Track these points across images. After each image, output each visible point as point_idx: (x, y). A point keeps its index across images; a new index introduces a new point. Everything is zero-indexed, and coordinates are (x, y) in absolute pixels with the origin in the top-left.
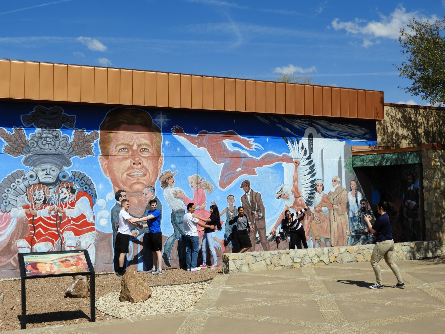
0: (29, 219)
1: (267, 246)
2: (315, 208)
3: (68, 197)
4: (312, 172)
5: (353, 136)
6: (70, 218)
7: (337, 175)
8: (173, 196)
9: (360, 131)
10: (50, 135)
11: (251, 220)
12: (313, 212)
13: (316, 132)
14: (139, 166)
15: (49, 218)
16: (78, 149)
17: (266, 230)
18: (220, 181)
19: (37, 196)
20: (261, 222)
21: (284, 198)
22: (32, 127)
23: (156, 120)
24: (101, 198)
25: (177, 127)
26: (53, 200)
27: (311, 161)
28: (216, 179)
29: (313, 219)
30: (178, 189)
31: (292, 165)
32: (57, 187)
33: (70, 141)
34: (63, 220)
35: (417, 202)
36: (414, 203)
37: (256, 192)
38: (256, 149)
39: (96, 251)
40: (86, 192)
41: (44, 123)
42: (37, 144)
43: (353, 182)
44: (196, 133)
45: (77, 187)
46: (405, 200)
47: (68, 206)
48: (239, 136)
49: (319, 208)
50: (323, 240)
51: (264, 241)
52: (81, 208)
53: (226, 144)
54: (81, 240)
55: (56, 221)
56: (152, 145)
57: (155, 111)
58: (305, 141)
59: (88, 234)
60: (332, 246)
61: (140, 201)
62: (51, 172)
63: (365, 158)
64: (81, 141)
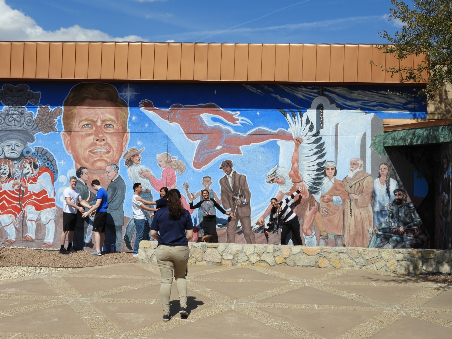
1: (251, 237)
2: (322, 196)
3: (31, 172)
4: (320, 151)
5: (386, 107)
6: (32, 193)
7: (359, 156)
8: (138, 175)
10: (16, 112)
11: (232, 206)
12: (319, 201)
13: (328, 102)
14: (103, 143)
15: (13, 192)
16: (42, 125)
17: (252, 219)
18: (195, 160)
19: (3, 170)
20: (244, 209)
21: (277, 182)
22: (1, 104)
23: (123, 94)
24: (63, 174)
25: (146, 101)
26: (17, 175)
28: (190, 158)
29: (319, 210)
30: (144, 168)
31: (292, 144)
32: (21, 162)
33: (34, 118)
34: (25, 195)
36: (447, 197)
37: (240, 174)
38: (242, 124)
39: (56, 227)
40: (48, 168)
41: (11, 100)
42: (4, 120)
43: (383, 166)
44: (167, 106)
45: (39, 163)
46: (442, 192)
47: (31, 181)
48: (221, 109)
49: (328, 197)
50: (331, 237)
51: (247, 231)
52: (43, 184)
53: (204, 119)
54: (42, 215)
55: (19, 195)
56: (117, 120)
57: (121, 84)
58: (312, 114)
59: (48, 209)
60: (344, 246)
61: (102, 179)
62: (16, 148)
63: (396, 135)
64: (45, 117)
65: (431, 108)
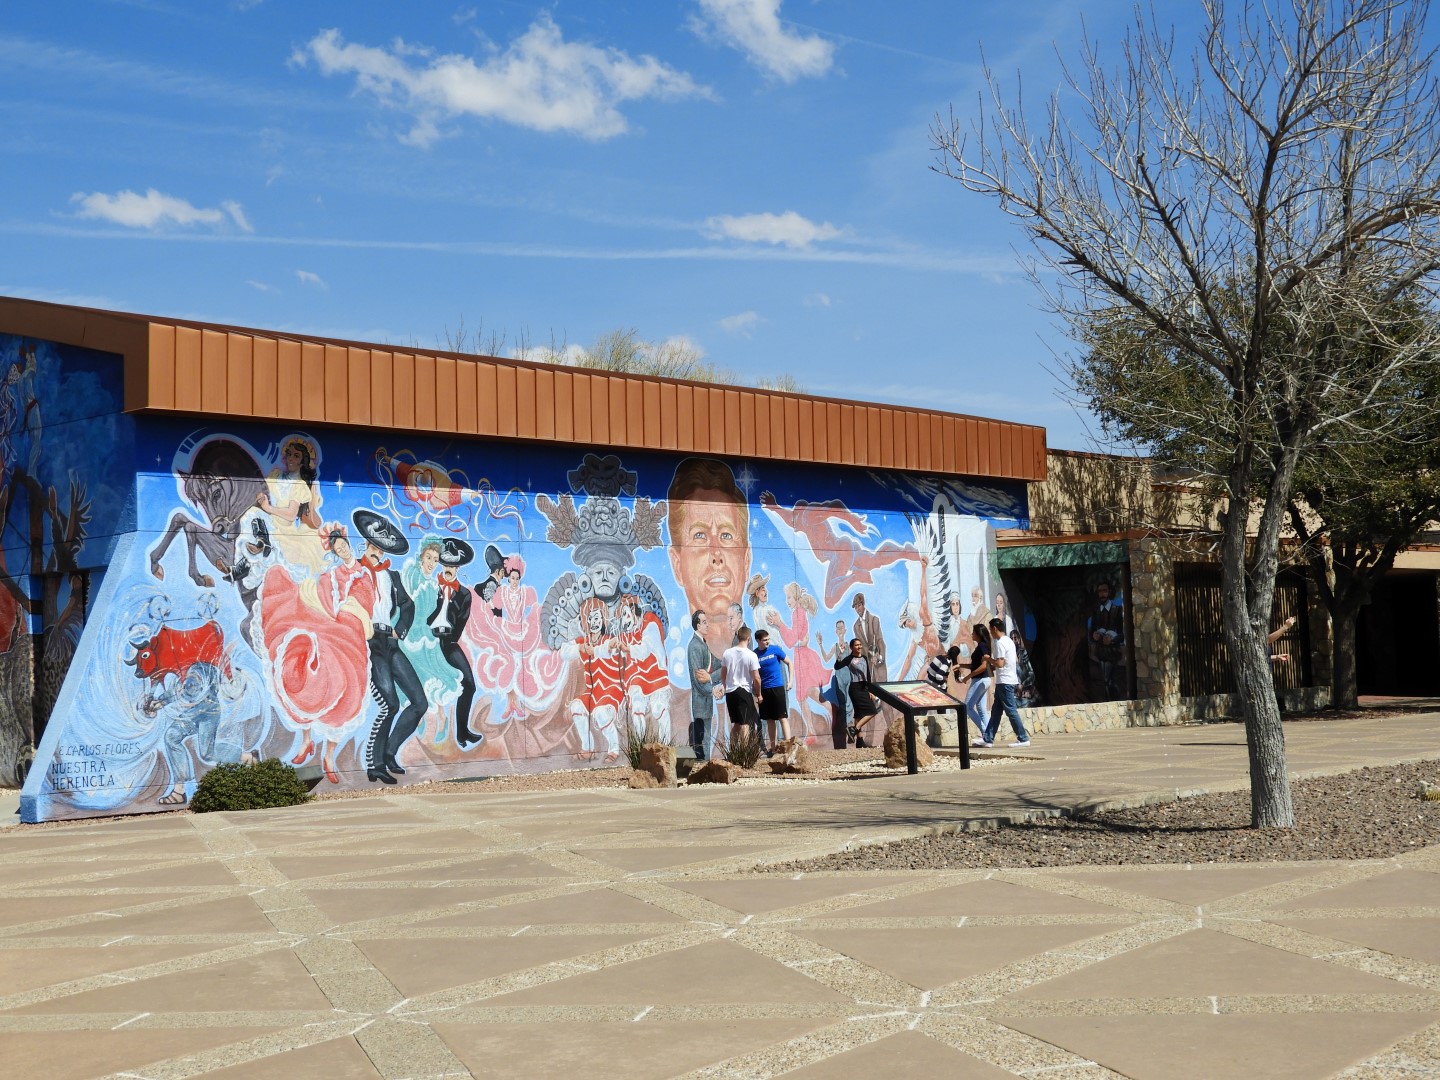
0: (584, 663)
3: (633, 623)
4: (945, 580)
5: (997, 510)
6: (636, 662)
7: (978, 584)
8: (765, 622)
9: (1006, 501)
10: (605, 509)
13: (947, 502)
14: (721, 566)
15: (609, 662)
16: (641, 535)
18: (826, 594)
19: (593, 620)
20: (881, 670)
21: (909, 626)
22: (582, 493)
23: (739, 480)
24: (675, 625)
25: (767, 493)
26: (614, 628)
27: (943, 559)
28: (821, 591)
30: (771, 608)
32: (617, 604)
33: (631, 520)
34: (628, 665)
35: (1119, 631)
36: (1113, 634)
37: (873, 615)
38: (870, 534)
39: (672, 722)
40: (654, 613)
42: (590, 524)
43: (1000, 598)
44: (790, 503)
45: (643, 605)
46: (1094, 629)
47: (633, 638)
48: (848, 510)
52: (650, 643)
53: (831, 525)
54: (652, 703)
55: (619, 666)
56: (736, 526)
57: (737, 463)
58: (933, 518)
61: (724, 631)
62: (610, 577)
63: (1022, 553)
64: (645, 519)
65: (1032, 513)
